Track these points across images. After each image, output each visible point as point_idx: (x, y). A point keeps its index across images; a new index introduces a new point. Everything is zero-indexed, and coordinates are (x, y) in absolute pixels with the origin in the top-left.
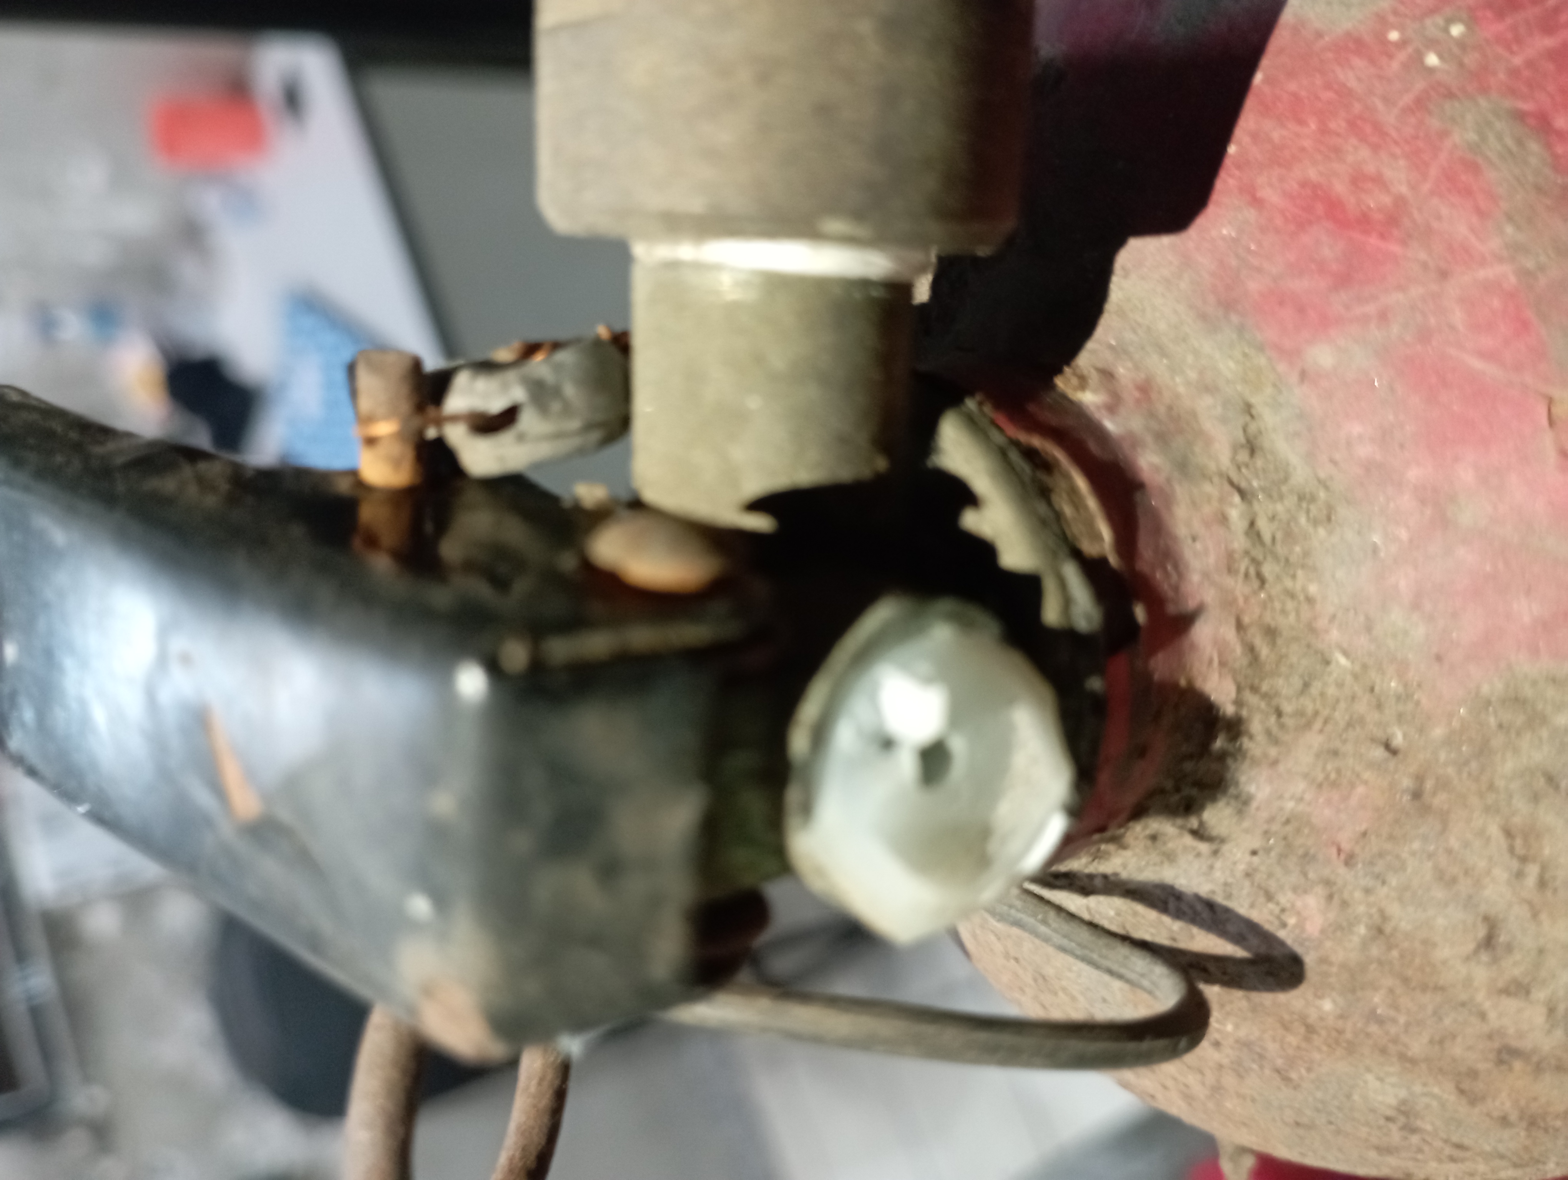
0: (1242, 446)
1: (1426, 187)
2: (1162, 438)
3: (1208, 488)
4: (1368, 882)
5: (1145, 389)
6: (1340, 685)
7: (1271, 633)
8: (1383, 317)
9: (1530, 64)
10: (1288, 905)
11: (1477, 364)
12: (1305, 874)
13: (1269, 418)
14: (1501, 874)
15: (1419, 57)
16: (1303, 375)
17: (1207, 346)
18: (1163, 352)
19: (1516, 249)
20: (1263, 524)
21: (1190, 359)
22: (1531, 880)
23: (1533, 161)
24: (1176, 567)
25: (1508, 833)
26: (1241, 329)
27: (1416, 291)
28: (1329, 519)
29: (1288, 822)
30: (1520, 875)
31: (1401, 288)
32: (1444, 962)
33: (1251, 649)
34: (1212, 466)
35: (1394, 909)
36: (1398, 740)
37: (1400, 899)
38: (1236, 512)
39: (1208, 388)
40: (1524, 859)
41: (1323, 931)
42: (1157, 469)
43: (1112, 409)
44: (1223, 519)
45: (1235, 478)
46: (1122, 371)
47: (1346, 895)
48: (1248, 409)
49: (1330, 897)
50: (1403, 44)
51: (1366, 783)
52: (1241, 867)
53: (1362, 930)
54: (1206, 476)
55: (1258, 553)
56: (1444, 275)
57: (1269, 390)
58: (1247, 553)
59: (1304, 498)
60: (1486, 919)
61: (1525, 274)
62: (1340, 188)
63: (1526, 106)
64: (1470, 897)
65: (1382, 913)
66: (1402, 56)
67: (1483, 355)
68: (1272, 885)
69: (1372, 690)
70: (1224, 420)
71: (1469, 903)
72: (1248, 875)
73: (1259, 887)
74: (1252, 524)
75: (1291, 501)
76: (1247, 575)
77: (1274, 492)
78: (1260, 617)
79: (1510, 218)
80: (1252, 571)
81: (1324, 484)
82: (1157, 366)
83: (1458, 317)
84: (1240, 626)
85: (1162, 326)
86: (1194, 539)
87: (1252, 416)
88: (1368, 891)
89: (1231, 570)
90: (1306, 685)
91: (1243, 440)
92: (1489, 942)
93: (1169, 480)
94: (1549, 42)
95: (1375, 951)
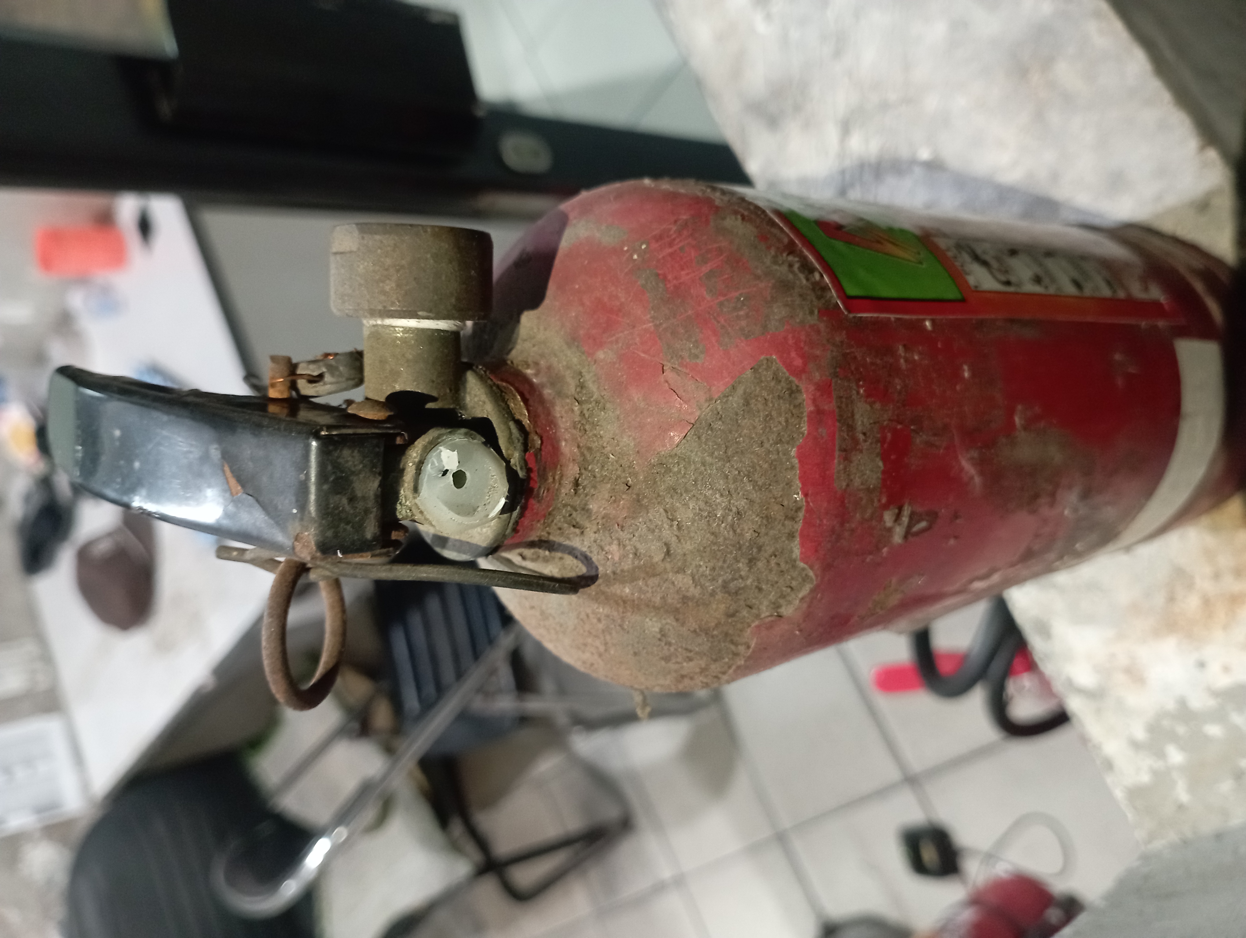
0: (579, 386)
1: (630, 299)
2: (553, 384)
3: (568, 401)
4: (629, 536)
5: (549, 368)
6: (612, 464)
7: (589, 449)
8: (617, 342)
9: (663, 257)
10: (608, 551)
11: (643, 355)
12: (611, 537)
13: (588, 377)
14: (666, 526)
15: (632, 256)
16: (595, 361)
17: (569, 353)
18: (555, 355)
19: (654, 318)
20: (585, 412)
21: (564, 358)
22: (675, 527)
23: (660, 290)
24: (555, 426)
25: (666, 511)
26: (578, 347)
27: (626, 332)
28: (604, 409)
29: (603, 518)
30: (672, 526)
31: (622, 332)
32: (657, 563)
33: (583, 454)
34: (570, 393)
35: (638, 546)
36: (630, 483)
37: (639, 541)
38: (576, 408)
39: (568, 367)
40: (672, 520)
41: (620, 559)
42: (550, 394)
43: (536, 375)
44: (573, 411)
45: (577, 397)
46: (542, 363)
47: (624, 543)
48: (580, 373)
49: (619, 545)
50: (627, 251)
51: (623, 499)
52: (592, 539)
53: (631, 556)
54: (567, 397)
55: (584, 422)
56: (634, 327)
57: (587, 368)
58: (580, 422)
59: (597, 402)
60: (666, 544)
61: (656, 326)
62: (606, 299)
63: (660, 272)
64: (659, 536)
65: (635, 547)
66: (627, 255)
67: (644, 352)
68: (603, 543)
69: (621, 466)
70: (573, 378)
71: (659, 539)
72: (595, 541)
73: (599, 545)
74: (581, 412)
75: (593, 404)
76: (580, 430)
77: (587, 401)
78: (586, 444)
79: (653, 308)
80: (582, 428)
81: (602, 397)
82: (554, 361)
83: (638, 340)
84: (579, 447)
85: (556, 347)
86: (562, 417)
87: (582, 376)
88: (630, 540)
89: (575, 428)
90: (603, 467)
91: (578, 384)
92: (668, 553)
93: (554, 398)
94: (670, 250)
95: (636, 562)
